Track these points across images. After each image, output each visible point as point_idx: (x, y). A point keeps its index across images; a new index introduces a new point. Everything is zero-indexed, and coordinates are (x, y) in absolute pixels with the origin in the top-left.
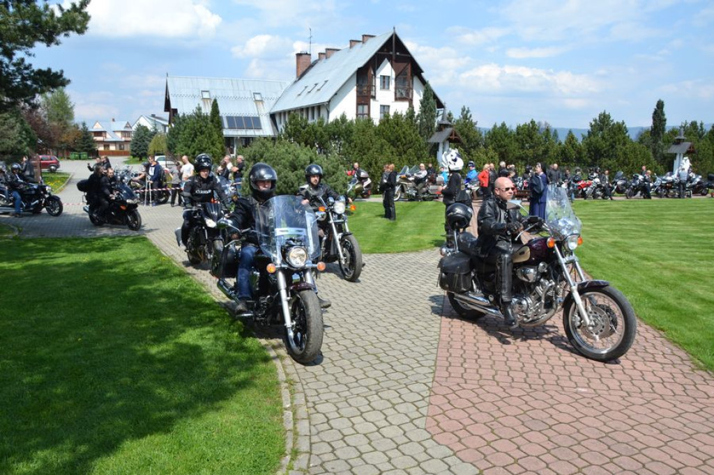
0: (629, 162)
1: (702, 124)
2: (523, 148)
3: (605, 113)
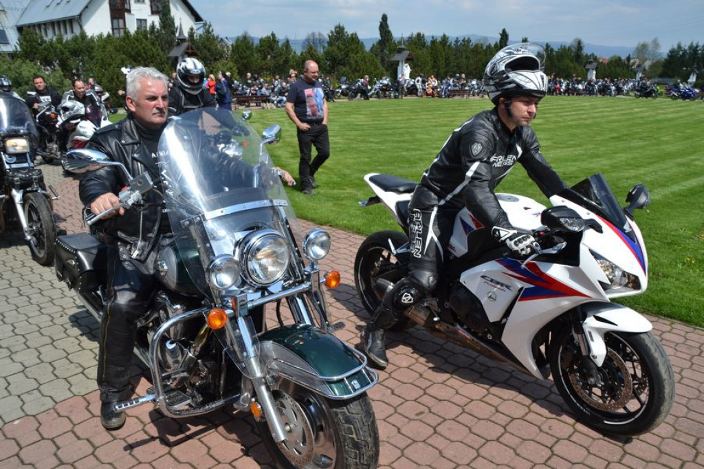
0: (360, 69)
1: (423, 35)
2: (265, 58)
3: (339, 25)
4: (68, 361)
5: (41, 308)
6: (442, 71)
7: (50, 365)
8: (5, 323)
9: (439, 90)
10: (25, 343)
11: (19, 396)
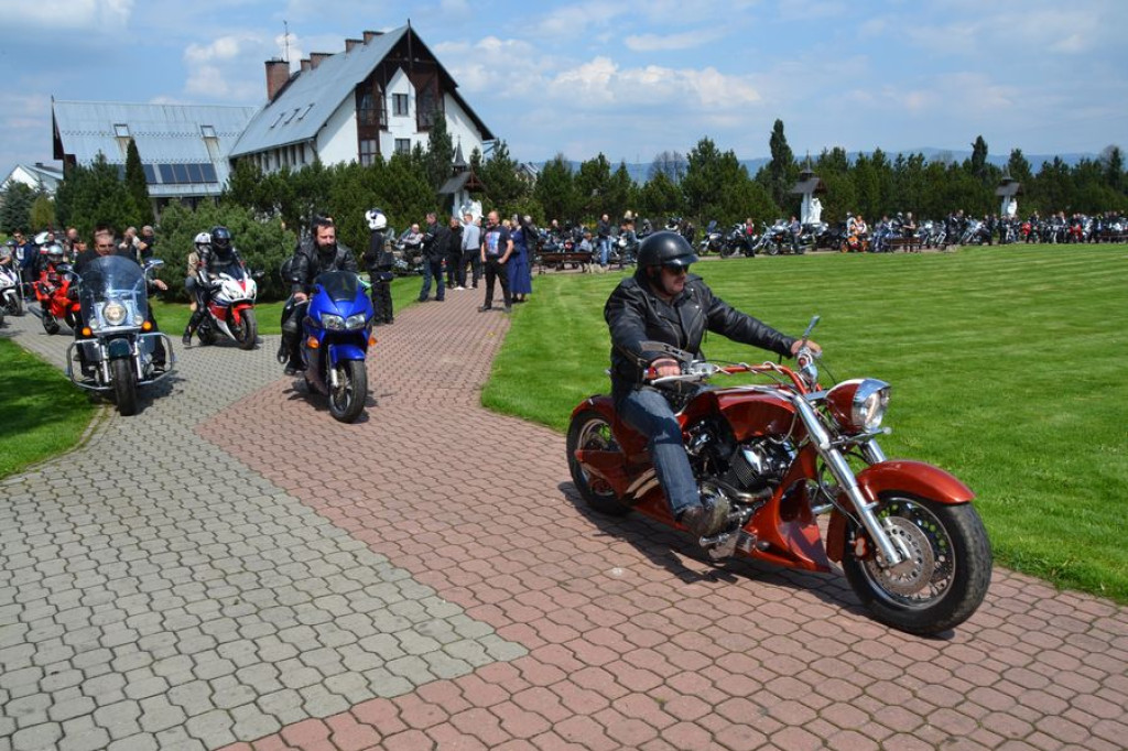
0: (740, 208)
1: (843, 152)
2: (588, 193)
3: (706, 140)
4: (235, 680)
5: (208, 588)
6: (875, 209)
7: (206, 686)
8: (151, 609)
9: (869, 239)
10: (175, 645)
11: (154, 735)
